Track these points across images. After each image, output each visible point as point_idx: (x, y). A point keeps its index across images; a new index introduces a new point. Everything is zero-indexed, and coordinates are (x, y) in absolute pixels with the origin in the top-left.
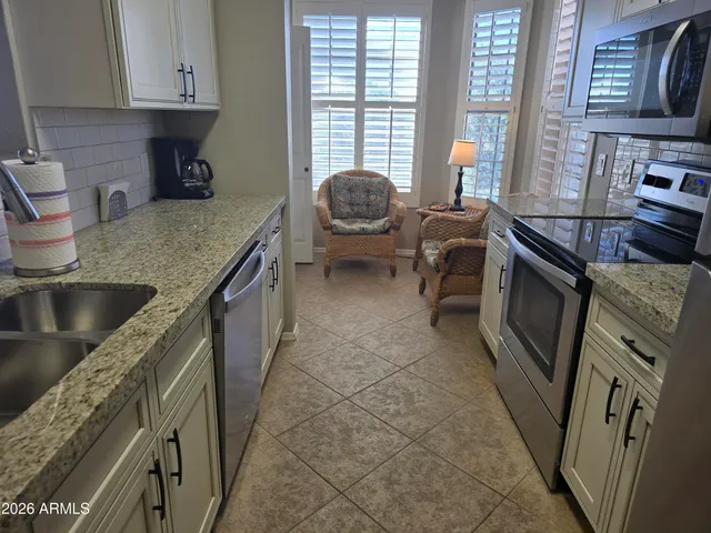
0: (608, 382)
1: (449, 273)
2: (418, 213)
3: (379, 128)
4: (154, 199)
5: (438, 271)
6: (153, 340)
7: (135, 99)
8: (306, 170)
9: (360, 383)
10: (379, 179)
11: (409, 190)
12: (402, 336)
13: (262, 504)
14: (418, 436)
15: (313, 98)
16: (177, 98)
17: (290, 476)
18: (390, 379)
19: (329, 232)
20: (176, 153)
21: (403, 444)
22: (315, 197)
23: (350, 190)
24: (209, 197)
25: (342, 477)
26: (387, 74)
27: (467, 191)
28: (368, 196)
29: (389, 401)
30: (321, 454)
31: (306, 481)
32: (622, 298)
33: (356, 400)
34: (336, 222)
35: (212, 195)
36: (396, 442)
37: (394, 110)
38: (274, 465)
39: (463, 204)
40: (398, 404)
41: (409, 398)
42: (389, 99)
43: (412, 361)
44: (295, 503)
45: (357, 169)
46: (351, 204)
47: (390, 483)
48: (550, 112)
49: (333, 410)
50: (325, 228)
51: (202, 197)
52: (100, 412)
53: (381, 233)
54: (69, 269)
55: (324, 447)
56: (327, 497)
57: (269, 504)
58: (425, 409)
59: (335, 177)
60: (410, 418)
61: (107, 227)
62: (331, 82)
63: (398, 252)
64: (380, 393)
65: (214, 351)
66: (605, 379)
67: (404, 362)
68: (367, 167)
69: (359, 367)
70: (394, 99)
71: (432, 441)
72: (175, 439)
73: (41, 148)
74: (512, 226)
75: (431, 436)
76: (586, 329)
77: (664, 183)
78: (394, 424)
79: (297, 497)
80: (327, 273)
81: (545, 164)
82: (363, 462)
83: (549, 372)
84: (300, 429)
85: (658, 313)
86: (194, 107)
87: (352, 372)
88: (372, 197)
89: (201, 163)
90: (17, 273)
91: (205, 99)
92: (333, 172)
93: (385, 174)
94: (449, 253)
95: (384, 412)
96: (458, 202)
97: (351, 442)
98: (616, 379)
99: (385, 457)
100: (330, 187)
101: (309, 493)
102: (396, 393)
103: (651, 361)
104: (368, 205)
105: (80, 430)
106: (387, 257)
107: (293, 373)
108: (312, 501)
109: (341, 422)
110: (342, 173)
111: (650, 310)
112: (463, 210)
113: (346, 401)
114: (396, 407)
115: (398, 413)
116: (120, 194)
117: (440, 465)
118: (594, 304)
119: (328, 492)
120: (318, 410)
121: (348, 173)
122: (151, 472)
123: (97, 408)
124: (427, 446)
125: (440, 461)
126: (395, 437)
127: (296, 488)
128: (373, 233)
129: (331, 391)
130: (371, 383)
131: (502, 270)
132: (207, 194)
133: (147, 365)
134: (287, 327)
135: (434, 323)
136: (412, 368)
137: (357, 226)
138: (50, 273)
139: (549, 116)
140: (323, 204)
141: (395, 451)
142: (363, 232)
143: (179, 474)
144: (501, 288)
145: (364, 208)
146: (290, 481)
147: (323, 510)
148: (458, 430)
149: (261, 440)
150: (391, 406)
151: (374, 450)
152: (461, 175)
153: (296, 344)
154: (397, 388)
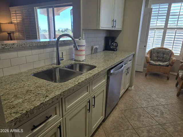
2: (180, 62)
3: (171, 35)
4: (104, 50)
5: (182, 80)
6: (92, 75)
7: (101, 27)
8: (145, 46)
9: (148, 105)
10: (168, 50)
11: (179, 55)
12: (165, 97)
13: (113, 123)
14: (161, 124)
15: (150, 27)
16: (111, 27)
17: (122, 120)
18: (157, 107)
19: (149, 64)
20: (110, 40)
21: (156, 124)
22: (146, 54)
23: (158, 53)
24: (116, 51)
25: (135, 125)
26: (177, 20)
28: (163, 55)
29: (155, 112)
30: (131, 118)
31: (126, 123)
33: (145, 109)
34: (151, 61)
35: (117, 50)
36: (154, 123)
37: (177, 30)
38: (119, 116)
40: (158, 113)
41: (162, 113)
42: (176, 27)
43: (166, 104)
44: (121, 126)
45: (161, 47)
46: (157, 57)
47: (148, 132)
49: (138, 109)
50: (147, 63)
51: (114, 51)
52: (79, 84)
53: (166, 66)
54: (83, 61)
55: (132, 117)
56: (130, 128)
57: (115, 124)
58: (166, 118)
59: (154, 49)
60: (160, 118)
61: (93, 55)
62: (157, 22)
63: (171, 73)
64: (153, 109)
65: (107, 83)
67: (164, 104)
68: (165, 47)
69: (148, 101)
70: (178, 27)
71: (166, 126)
72: (94, 98)
73: (83, 37)
75: (166, 125)
78: (155, 118)
79: (122, 125)
80: (146, 75)
82: (142, 124)
84: (127, 111)
86: (115, 29)
87: (146, 102)
88: (165, 56)
89: (115, 42)
90: (75, 60)
91: (118, 27)
92: (153, 48)
93: (171, 49)
95: (153, 114)
97: (140, 118)
99: (149, 126)
100: (152, 52)
101: (126, 125)
102: (158, 111)
104: (163, 58)
105: (75, 85)
106: (167, 74)
107: (129, 97)
108: (126, 128)
109: (139, 112)
110: (156, 48)
113: (142, 108)
114: (157, 114)
115: (157, 116)
116: (96, 48)
117: (166, 134)
119: (130, 127)
120: (134, 108)
121: (158, 48)
122: (88, 102)
123: (79, 83)
124: (164, 127)
125: (166, 132)
126: (154, 122)
127: (123, 123)
128: (163, 66)
129: (138, 105)
130: (151, 106)
132: (115, 50)
133: (90, 79)
134: (130, 86)
136: (166, 106)
137: (157, 63)
138: (80, 61)
140: (148, 56)
141: (152, 125)
142: (159, 65)
143: (94, 105)
145: (162, 58)
146: (121, 121)
147: (128, 131)
148: (176, 126)
149: (117, 110)
150: (155, 113)
151: (147, 122)
153: (132, 91)
154: (159, 109)
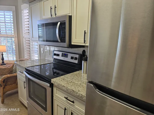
0: (63, 109)
1: (5, 85)
5: (1, 86)
27: (5, 59)
32: (63, 88)
39: (5, 62)
48: (26, 38)
66: (62, 108)
74: (25, 70)
76: (54, 96)
77: (58, 55)
81: (28, 51)
83: (45, 109)
85: (73, 91)
94: (4, 80)
96: (3, 62)
98: (65, 108)
103: (73, 102)
111: (71, 90)
112: (5, 64)
118: (55, 89)
131: (24, 82)
135: (3, 102)
139: (26, 39)
144: (25, 87)
152: (2, 55)
